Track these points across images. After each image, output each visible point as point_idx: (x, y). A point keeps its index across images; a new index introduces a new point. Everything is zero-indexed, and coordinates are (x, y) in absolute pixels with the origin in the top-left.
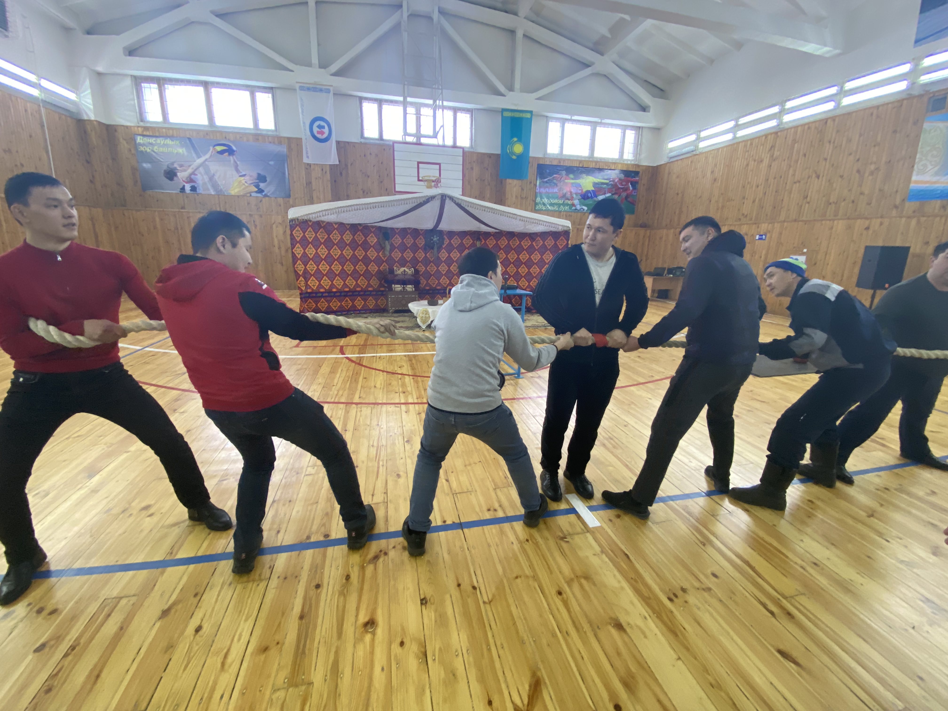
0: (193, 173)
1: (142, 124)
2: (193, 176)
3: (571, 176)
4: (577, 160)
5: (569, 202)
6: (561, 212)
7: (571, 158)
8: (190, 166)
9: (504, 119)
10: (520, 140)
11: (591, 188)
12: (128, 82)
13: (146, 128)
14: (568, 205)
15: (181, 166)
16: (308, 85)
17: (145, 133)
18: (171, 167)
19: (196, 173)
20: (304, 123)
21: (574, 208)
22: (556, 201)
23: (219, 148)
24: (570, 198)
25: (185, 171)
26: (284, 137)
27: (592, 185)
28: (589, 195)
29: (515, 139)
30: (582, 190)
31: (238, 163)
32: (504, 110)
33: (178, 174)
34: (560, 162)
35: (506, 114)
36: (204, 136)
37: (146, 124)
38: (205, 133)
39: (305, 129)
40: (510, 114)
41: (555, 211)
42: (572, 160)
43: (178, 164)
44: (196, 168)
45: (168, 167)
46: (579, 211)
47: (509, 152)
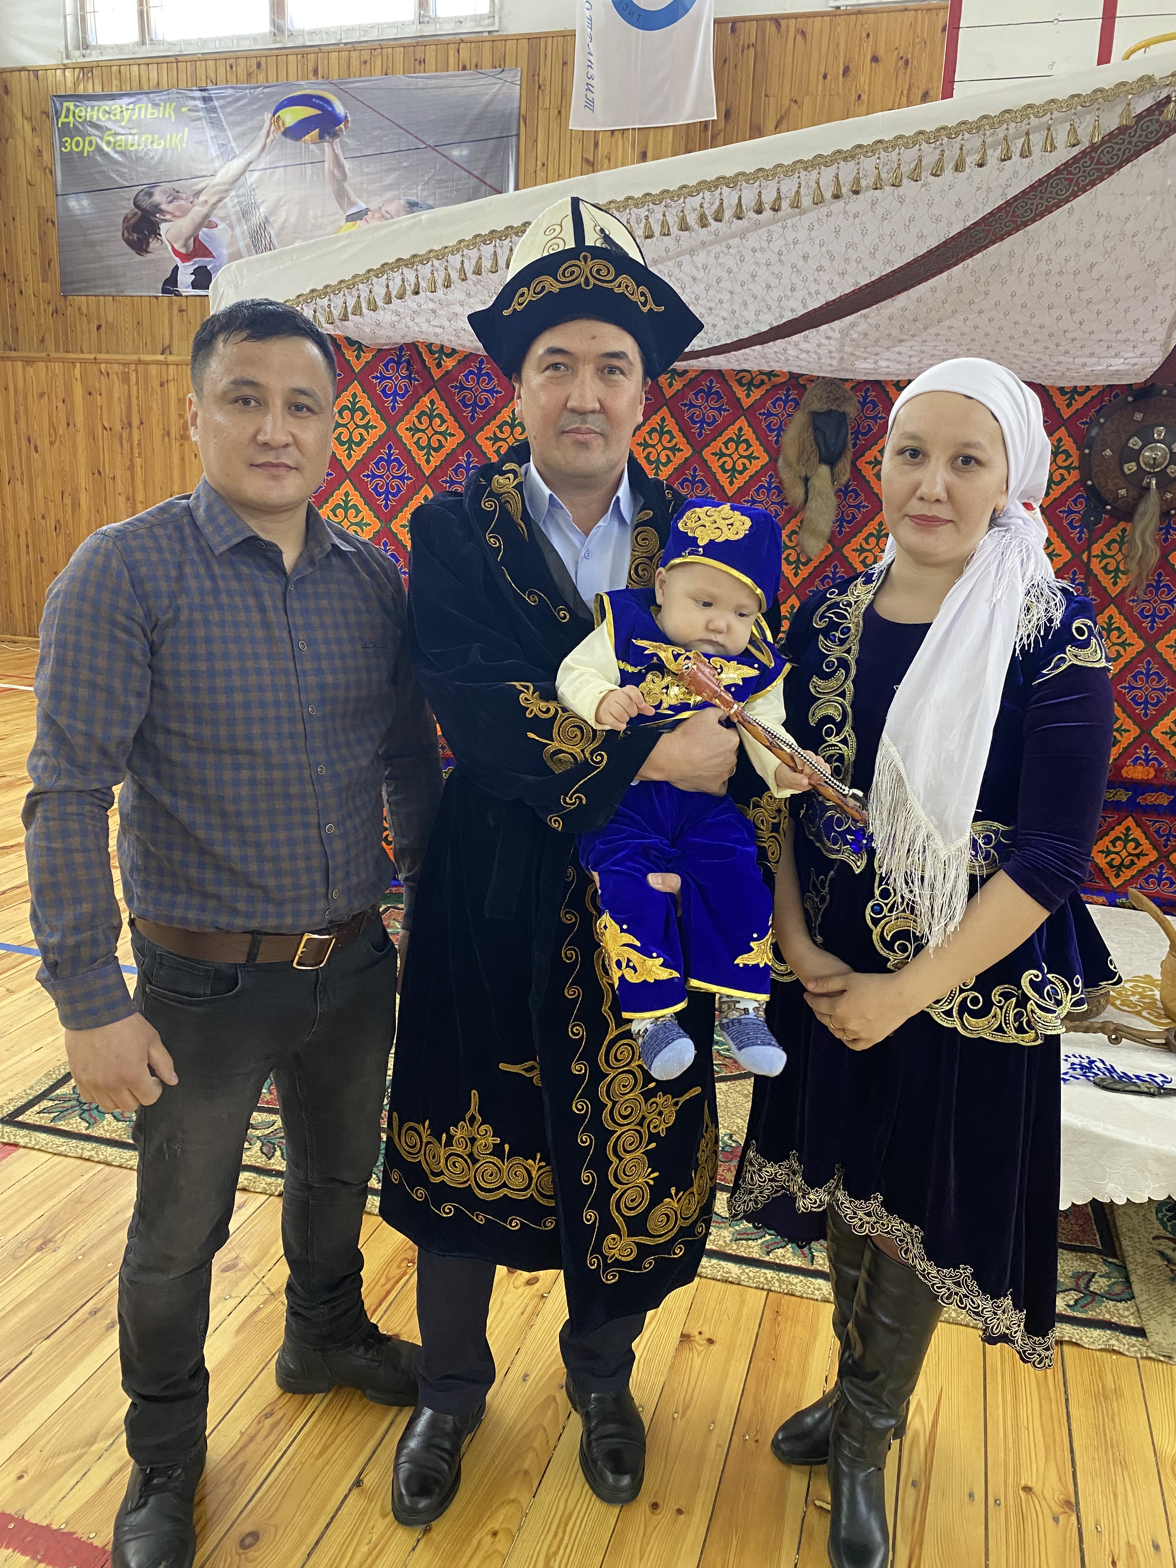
0: (206, 222)
1: (77, 57)
2: (203, 233)
8: (197, 194)
13: (87, 70)
15: (174, 196)
17: (81, 91)
18: (145, 203)
19: (213, 218)
23: (292, 116)
25: (185, 212)
26: (517, 38)
31: (347, 165)
33: (163, 227)
36: (249, 75)
37: (94, 57)
38: (254, 62)
43: (164, 192)
44: (214, 199)
45: (136, 204)
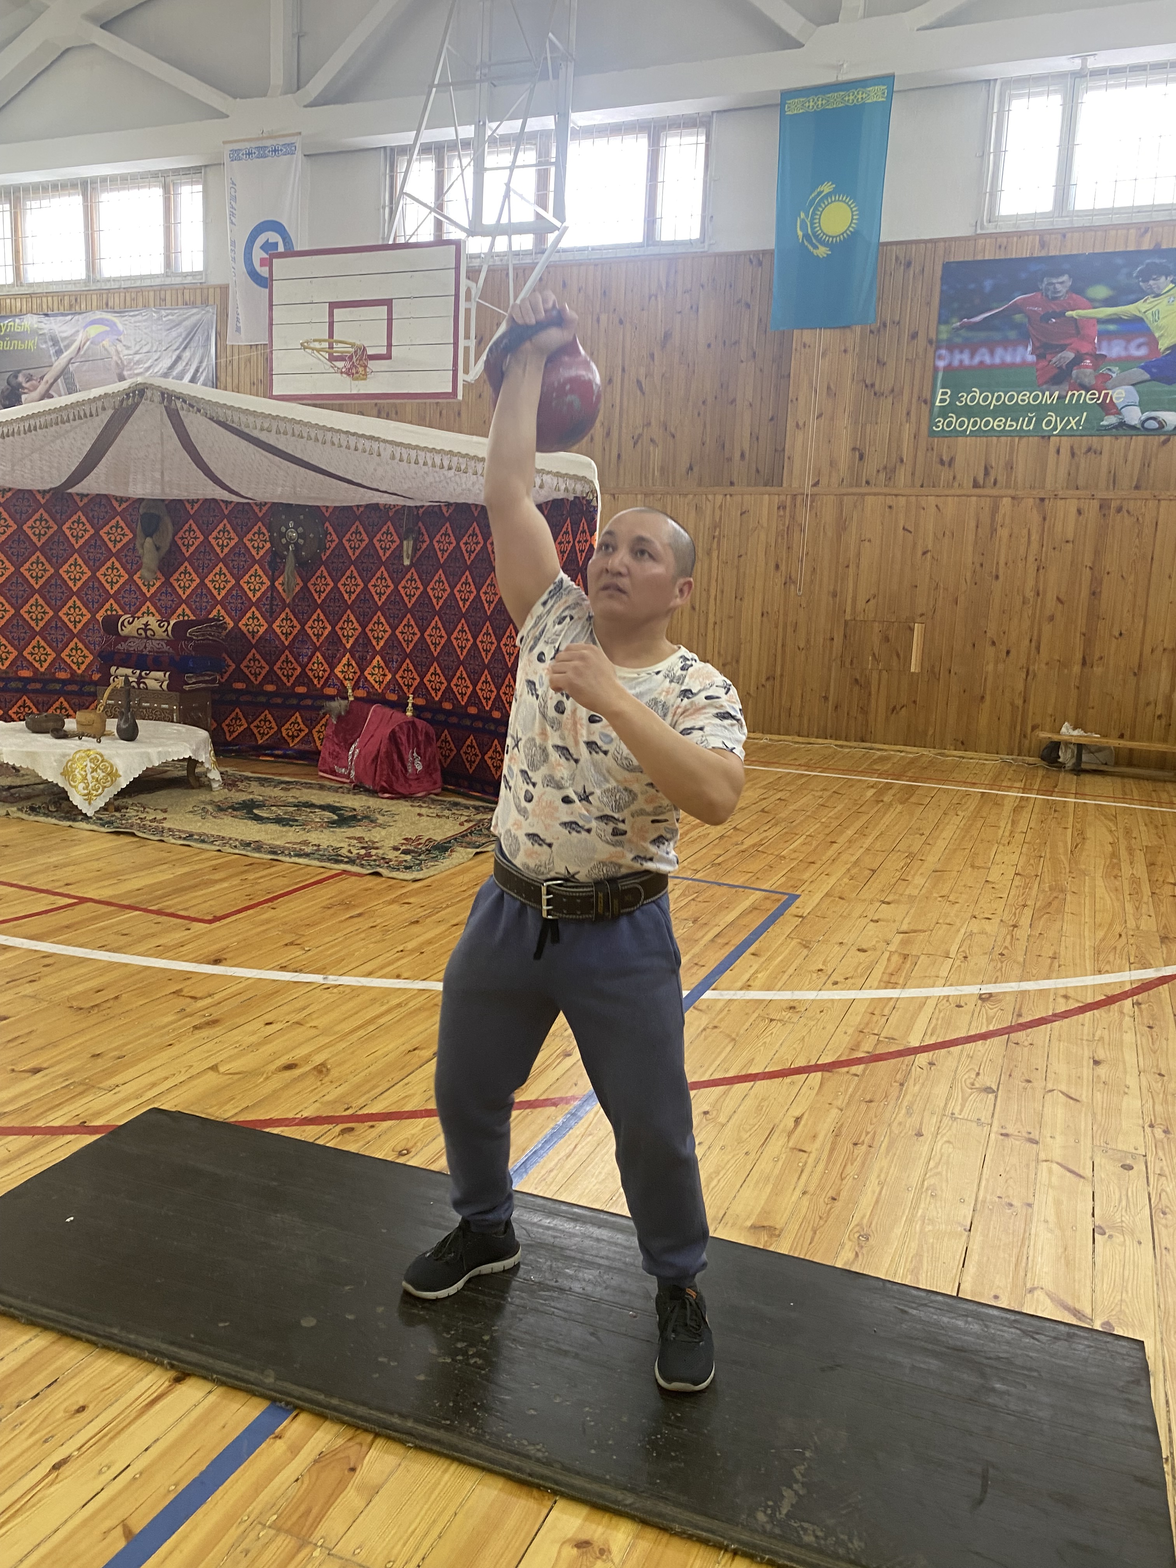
0: (46, 394)
3: (1101, 292)
4: (1127, 226)
5: (1086, 397)
6: (1047, 437)
7: (1099, 221)
8: (42, 378)
9: (788, 124)
10: (846, 189)
14: (1079, 408)
15: (29, 378)
16: (247, 145)
18: (13, 382)
19: (51, 392)
20: (233, 243)
21: (1110, 420)
22: (1025, 397)
24: (1089, 380)
25: (35, 388)
26: (215, 287)
29: (827, 188)
30: (1152, 344)
32: (787, 95)
33: (23, 397)
34: (1043, 245)
35: (795, 107)
36: (71, 306)
38: (73, 299)
39: (234, 259)
40: (812, 104)
41: (1021, 434)
42: (1105, 229)
43: (24, 375)
44: (50, 382)
45: (9, 383)
46: (1141, 430)
47: (806, 236)
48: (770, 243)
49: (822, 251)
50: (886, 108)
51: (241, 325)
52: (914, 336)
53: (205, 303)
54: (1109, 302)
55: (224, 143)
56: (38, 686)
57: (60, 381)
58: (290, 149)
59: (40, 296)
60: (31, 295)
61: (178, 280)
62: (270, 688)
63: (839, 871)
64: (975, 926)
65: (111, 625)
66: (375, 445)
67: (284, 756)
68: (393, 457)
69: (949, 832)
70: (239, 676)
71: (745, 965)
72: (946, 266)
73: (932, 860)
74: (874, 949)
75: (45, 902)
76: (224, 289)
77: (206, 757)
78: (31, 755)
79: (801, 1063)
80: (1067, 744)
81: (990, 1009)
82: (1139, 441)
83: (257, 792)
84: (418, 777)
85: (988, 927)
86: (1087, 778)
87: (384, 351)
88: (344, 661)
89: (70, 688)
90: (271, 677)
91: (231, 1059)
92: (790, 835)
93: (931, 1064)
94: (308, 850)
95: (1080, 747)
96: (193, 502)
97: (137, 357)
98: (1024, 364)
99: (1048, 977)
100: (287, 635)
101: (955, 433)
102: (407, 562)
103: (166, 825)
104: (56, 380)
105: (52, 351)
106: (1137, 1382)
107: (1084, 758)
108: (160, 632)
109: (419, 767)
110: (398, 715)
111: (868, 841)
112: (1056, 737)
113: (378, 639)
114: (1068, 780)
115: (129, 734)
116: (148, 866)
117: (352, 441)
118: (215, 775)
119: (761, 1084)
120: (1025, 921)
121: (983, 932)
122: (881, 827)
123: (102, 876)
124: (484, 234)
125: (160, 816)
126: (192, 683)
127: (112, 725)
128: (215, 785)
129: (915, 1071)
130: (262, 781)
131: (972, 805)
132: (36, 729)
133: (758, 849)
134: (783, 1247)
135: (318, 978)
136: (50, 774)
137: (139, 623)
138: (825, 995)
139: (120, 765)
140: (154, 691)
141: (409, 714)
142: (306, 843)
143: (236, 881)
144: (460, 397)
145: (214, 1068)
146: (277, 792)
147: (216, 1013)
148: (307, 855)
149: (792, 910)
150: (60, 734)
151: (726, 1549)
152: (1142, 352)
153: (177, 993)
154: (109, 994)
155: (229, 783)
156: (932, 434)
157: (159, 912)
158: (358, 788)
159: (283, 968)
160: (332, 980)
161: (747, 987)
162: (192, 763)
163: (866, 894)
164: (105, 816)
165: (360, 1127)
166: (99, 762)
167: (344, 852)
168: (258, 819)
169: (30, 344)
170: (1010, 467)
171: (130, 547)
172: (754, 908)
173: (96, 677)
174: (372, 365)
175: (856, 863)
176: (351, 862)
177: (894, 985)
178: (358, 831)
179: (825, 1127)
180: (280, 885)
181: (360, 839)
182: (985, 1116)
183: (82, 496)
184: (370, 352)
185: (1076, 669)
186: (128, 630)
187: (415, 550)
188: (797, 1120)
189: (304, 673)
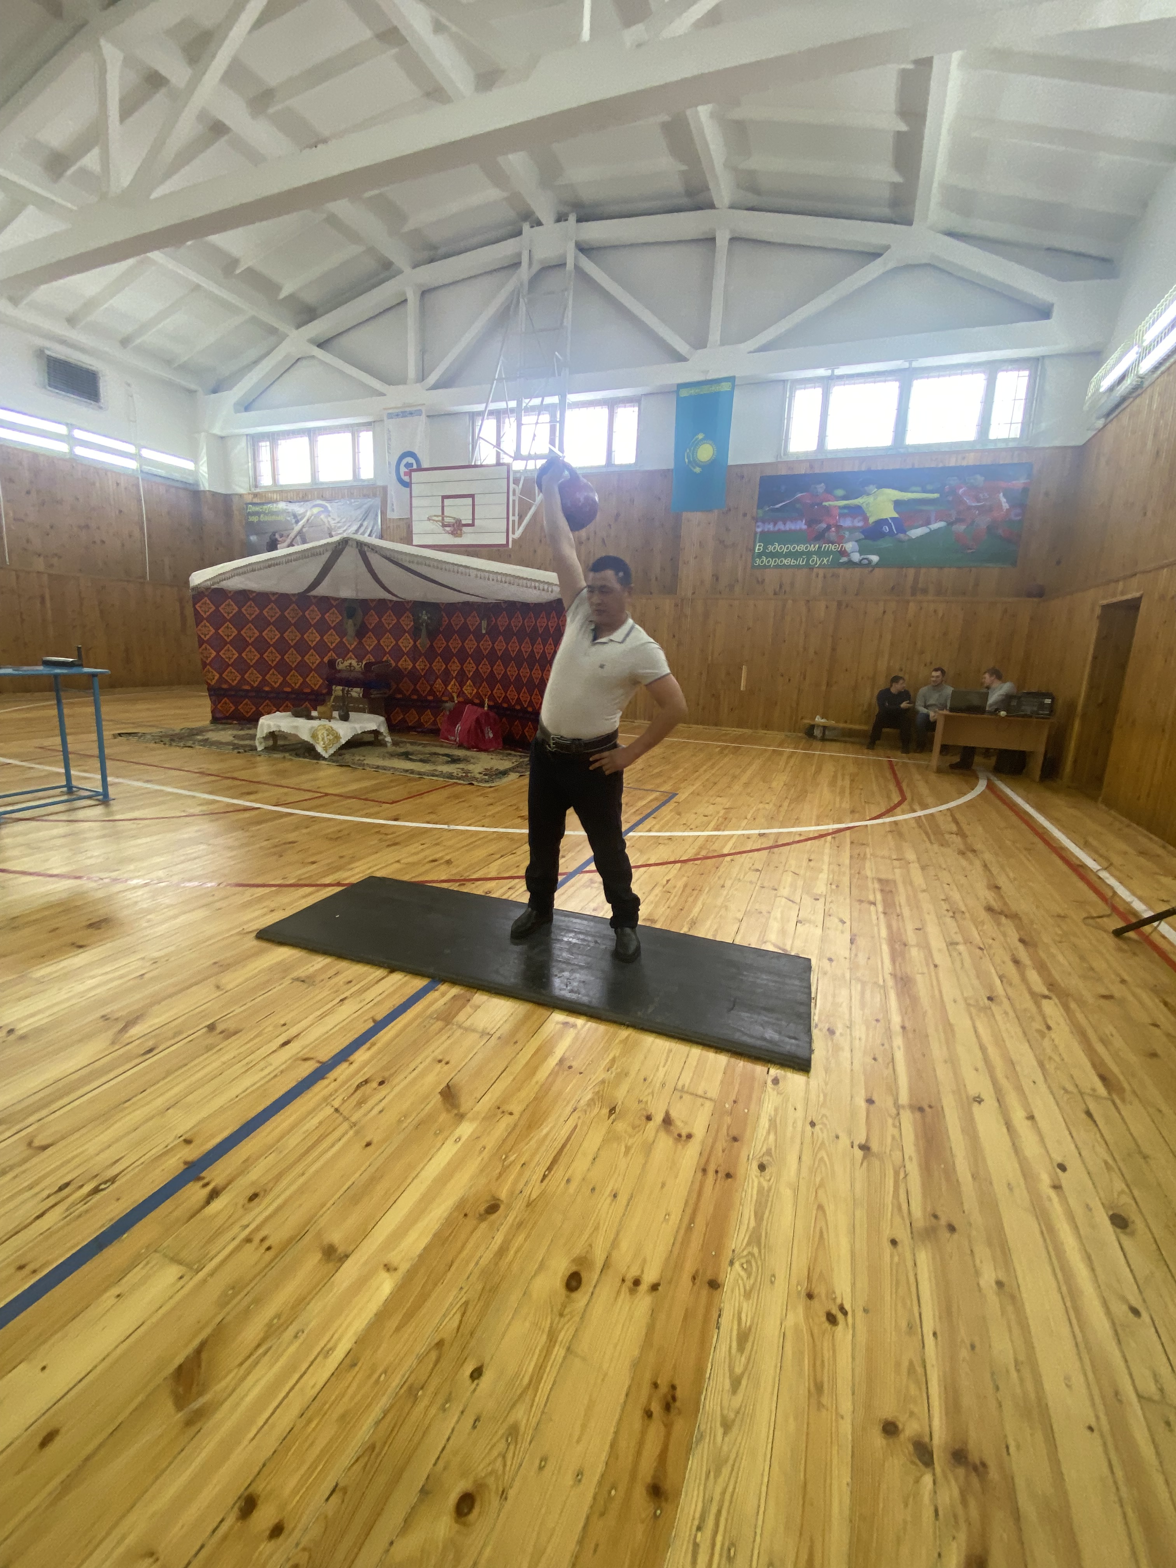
1: (254, 490)
3: (840, 492)
4: (855, 458)
5: (832, 547)
6: (811, 568)
8: (288, 536)
9: (681, 403)
10: (710, 437)
11: (890, 513)
12: (243, 443)
13: (255, 495)
14: (827, 553)
15: (281, 536)
16: (397, 411)
17: (256, 501)
18: (274, 538)
19: (293, 543)
20: (389, 463)
21: (844, 559)
22: (801, 548)
24: (833, 539)
25: (285, 541)
26: (380, 487)
27: (891, 506)
28: (886, 529)
29: (701, 436)
30: (866, 519)
31: (332, 525)
32: (681, 386)
33: (279, 546)
34: (811, 467)
35: (684, 393)
37: (258, 490)
39: (390, 473)
40: (693, 391)
41: (798, 567)
42: (843, 459)
43: (279, 534)
44: (293, 537)
45: (270, 538)
46: (859, 564)
47: (689, 462)
48: (671, 466)
49: (698, 470)
50: (731, 394)
51: (395, 507)
52: (745, 515)
53: (375, 495)
54: (844, 498)
55: (385, 409)
56: (294, 696)
57: (298, 538)
58: (419, 413)
59: (287, 492)
60: (282, 491)
61: (360, 483)
62: (415, 697)
63: (698, 784)
64: (761, 806)
65: (332, 664)
66: (468, 571)
67: (422, 732)
68: (476, 576)
69: (755, 766)
70: (399, 691)
71: (649, 822)
72: (762, 478)
73: (745, 778)
74: (711, 815)
75: (309, 795)
76: (385, 489)
77: (383, 729)
78: (296, 727)
79: (672, 859)
80: (818, 726)
81: (763, 839)
82: (858, 571)
83: (409, 748)
84: (490, 740)
85: (767, 806)
86: (828, 743)
87: (470, 522)
88: (452, 683)
89: (310, 697)
90: (415, 691)
91: (407, 858)
92: (675, 768)
93: (732, 860)
94: (437, 773)
95: (825, 728)
96: (372, 600)
97: (339, 525)
98: (801, 530)
99: (793, 827)
100: (423, 670)
101: (765, 567)
102: (484, 632)
103: (365, 762)
104: (296, 537)
105: (294, 521)
106: (805, 972)
107: (827, 733)
108: (358, 668)
109: (491, 736)
110: (480, 710)
111: (713, 772)
112: (812, 723)
113: (469, 671)
114: (819, 744)
115: (345, 718)
116: (357, 780)
117: (456, 568)
118: (388, 739)
119: (652, 868)
120: (786, 804)
121: (764, 808)
122: (721, 765)
123: (336, 784)
124: (522, 459)
125: (362, 758)
126: (375, 694)
127: (336, 714)
128: (389, 745)
129: (724, 863)
130: (412, 744)
131: (767, 755)
132: (297, 715)
133: (659, 775)
134: (658, 926)
135: (445, 827)
136: (305, 736)
137: (347, 663)
138: (686, 834)
139: (341, 732)
140: (355, 698)
141: (486, 709)
142: (435, 770)
143: (402, 787)
144: (510, 546)
145: (398, 861)
146: (419, 748)
147: (397, 840)
148: (437, 776)
149: (674, 800)
150: (310, 717)
151: (624, 1024)
152: (861, 524)
153: (378, 832)
154: (346, 832)
155: (395, 744)
156: (753, 567)
157: (366, 799)
158: (460, 746)
159: (428, 823)
160: (452, 827)
161: (650, 831)
162: (376, 733)
163: (711, 793)
164: (333, 758)
165: (468, 884)
166: (331, 731)
167: (455, 774)
168: (411, 760)
169: (281, 518)
170: (792, 584)
171: (341, 623)
172: (656, 799)
173: (324, 691)
174: (465, 529)
175: (707, 780)
176: (459, 779)
177: (719, 830)
178: (461, 766)
179: (680, 884)
180: (424, 788)
181: (463, 769)
182: (754, 879)
183: (315, 597)
184: (464, 522)
185: (824, 688)
186: (341, 667)
187: (488, 625)
188: (668, 881)
189: (431, 689)
